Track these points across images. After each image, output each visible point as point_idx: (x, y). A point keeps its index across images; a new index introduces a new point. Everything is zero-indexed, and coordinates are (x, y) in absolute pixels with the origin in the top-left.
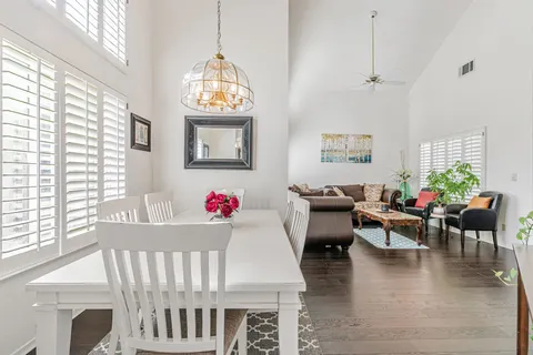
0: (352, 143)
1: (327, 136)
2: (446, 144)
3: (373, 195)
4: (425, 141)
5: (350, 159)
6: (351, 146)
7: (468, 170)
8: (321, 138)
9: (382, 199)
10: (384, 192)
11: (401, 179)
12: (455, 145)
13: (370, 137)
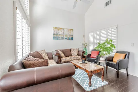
0: (66, 32)
1: (55, 28)
2: (100, 33)
3: (74, 53)
4: (91, 32)
5: (65, 38)
6: (66, 33)
7: (110, 42)
8: (53, 28)
9: (78, 55)
10: (78, 51)
11: (84, 46)
12: (104, 33)
13: (72, 30)
